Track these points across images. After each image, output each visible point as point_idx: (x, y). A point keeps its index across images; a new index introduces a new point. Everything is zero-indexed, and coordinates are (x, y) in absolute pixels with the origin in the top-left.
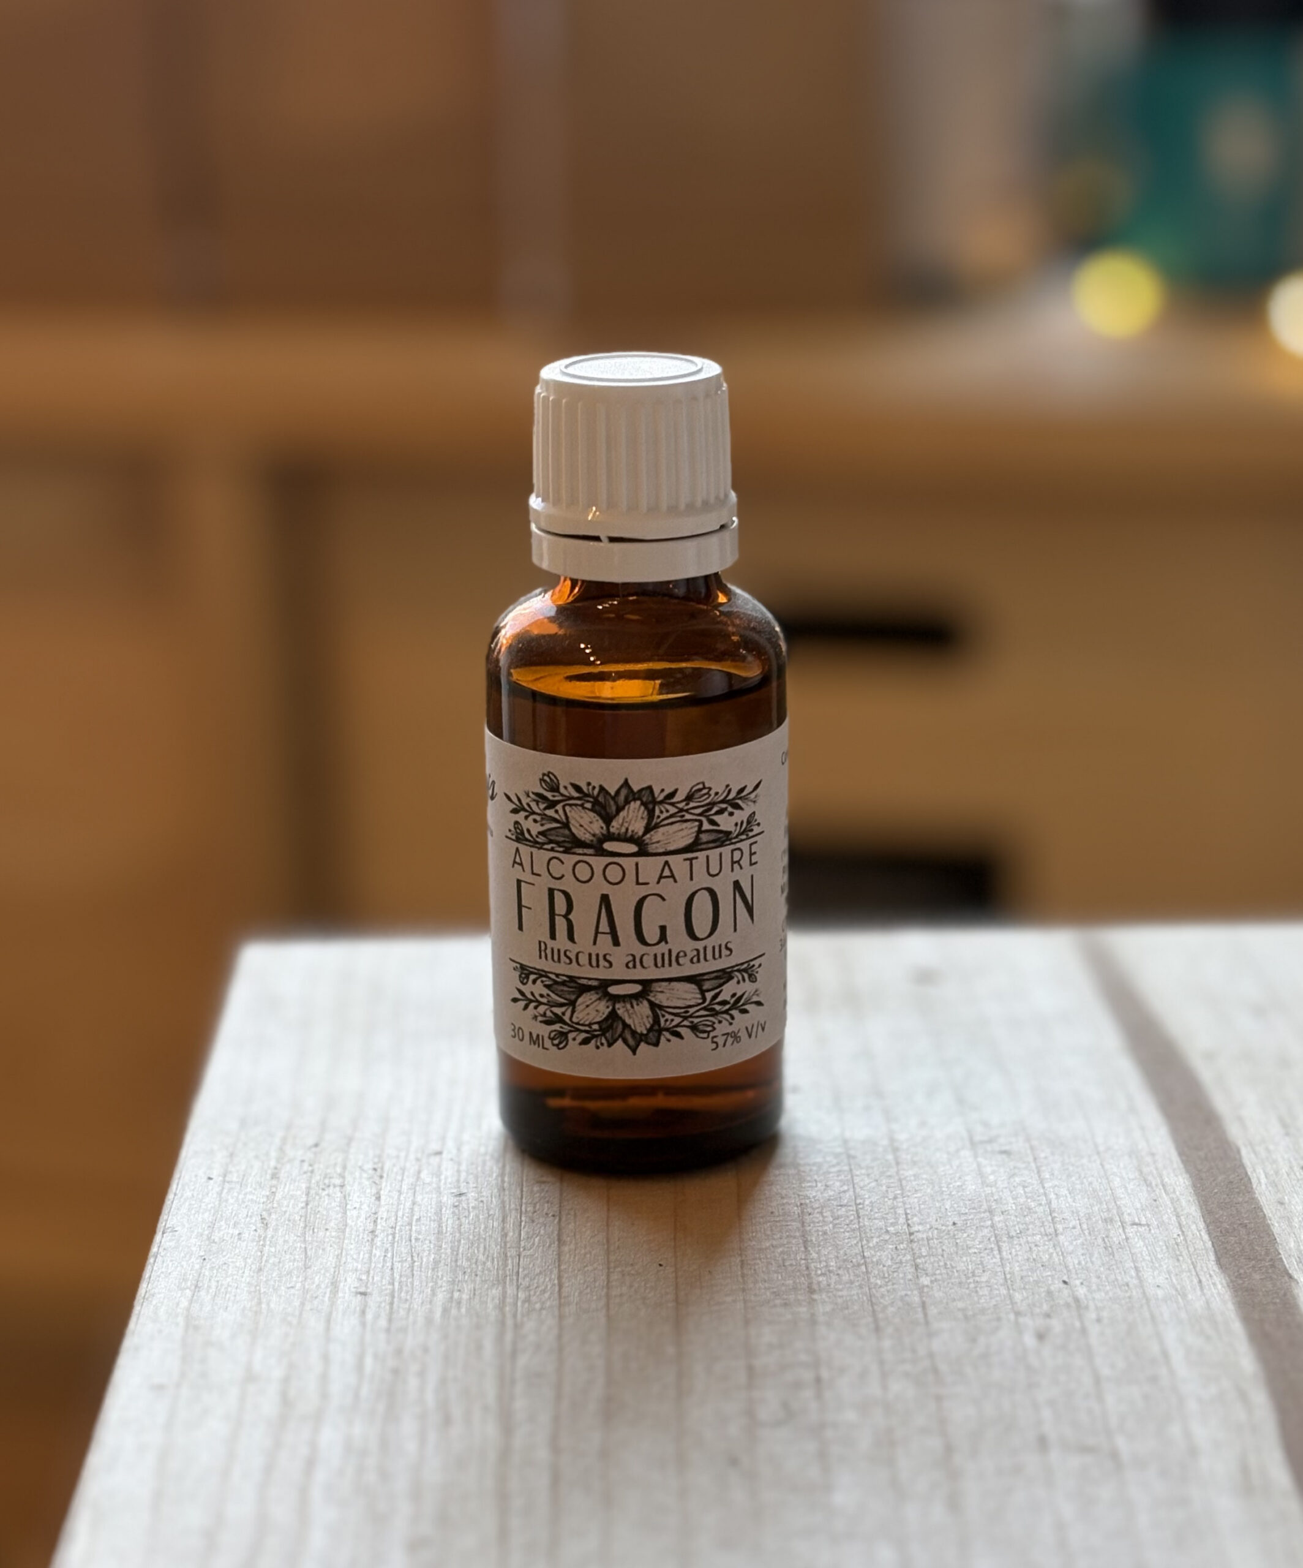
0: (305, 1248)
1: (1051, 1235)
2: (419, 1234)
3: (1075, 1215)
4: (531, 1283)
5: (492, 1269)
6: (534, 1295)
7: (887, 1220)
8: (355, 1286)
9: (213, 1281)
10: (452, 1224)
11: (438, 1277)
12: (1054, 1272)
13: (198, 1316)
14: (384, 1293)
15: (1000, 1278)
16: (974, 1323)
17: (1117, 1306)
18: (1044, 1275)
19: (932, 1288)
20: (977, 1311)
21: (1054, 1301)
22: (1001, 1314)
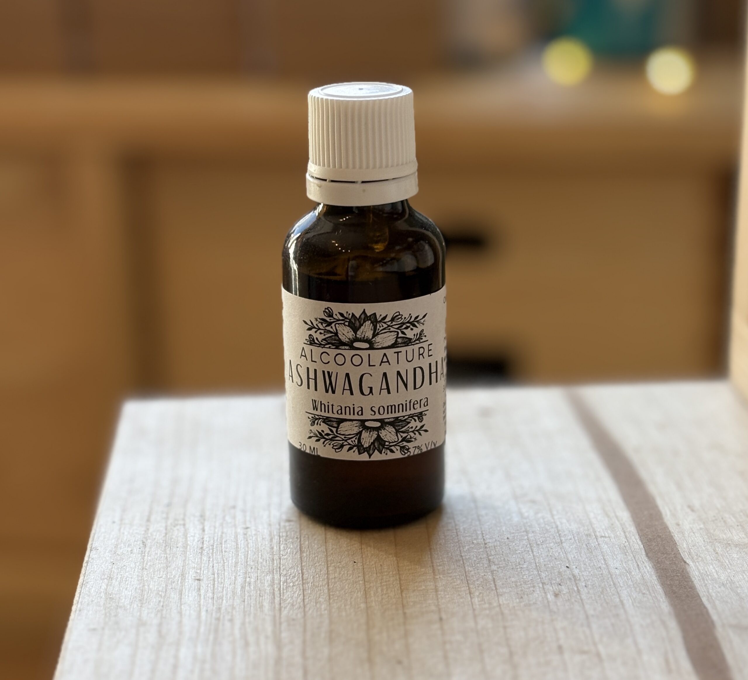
0: (167, 557)
1: (559, 543)
2: (226, 549)
3: (571, 532)
4: (287, 573)
5: (266, 565)
6: (289, 578)
7: (472, 537)
8: (194, 576)
9: (119, 574)
10: (244, 543)
11: (237, 570)
12: (561, 562)
13: (112, 593)
14: (209, 579)
15: (534, 565)
16: (521, 589)
17: (595, 579)
18: (556, 563)
19: (498, 571)
20: (522, 583)
21: (562, 576)
22: (535, 584)
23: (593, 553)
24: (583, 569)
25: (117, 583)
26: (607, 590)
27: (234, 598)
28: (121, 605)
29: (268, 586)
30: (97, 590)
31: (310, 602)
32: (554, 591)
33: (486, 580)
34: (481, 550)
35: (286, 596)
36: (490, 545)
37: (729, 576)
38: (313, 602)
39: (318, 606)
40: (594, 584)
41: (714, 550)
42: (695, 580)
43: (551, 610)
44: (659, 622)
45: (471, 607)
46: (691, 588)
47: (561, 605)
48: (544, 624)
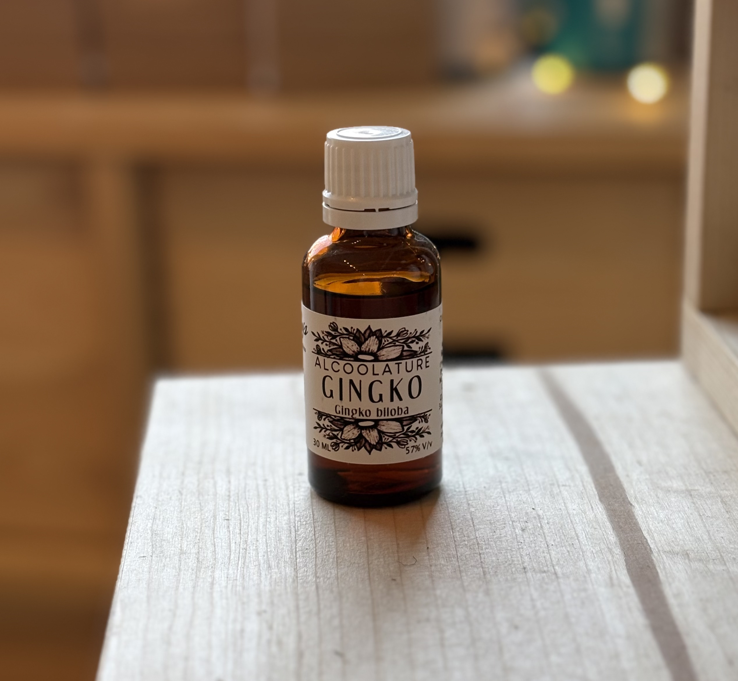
0: (200, 503)
1: (527, 491)
2: (249, 497)
3: (538, 482)
4: (301, 515)
6: (302, 519)
7: (455, 486)
8: (224, 517)
9: (161, 516)
10: (264, 492)
11: (259, 512)
12: (528, 505)
13: (156, 530)
14: (237, 519)
15: (506, 508)
16: (494, 525)
17: (556, 517)
18: (524, 507)
19: (475, 512)
20: (495, 521)
21: (528, 516)
22: (506, 522)
23: (554, 498)
24: (546, 510)
25: (160, 522)
26: (565, 526)
27: (257, 533)
28: (165, 538)
29: (286, 524)
30: (144, 528)
31: (320, 536)
32: (521, 527)
33: (466, 519)
34: (462, 496)
35: (300, 532)
36: (469, 492)
37: (667, 515)
38: (323, 536)
39: (326, 539)
40: (555, 522)
41: (657, 495)
42: (639, 518)
43: (518, 541)
44: (606, 549)
45: (453, 539)
46: (634, 524)
47: (526, 538)
48: (512, 551)
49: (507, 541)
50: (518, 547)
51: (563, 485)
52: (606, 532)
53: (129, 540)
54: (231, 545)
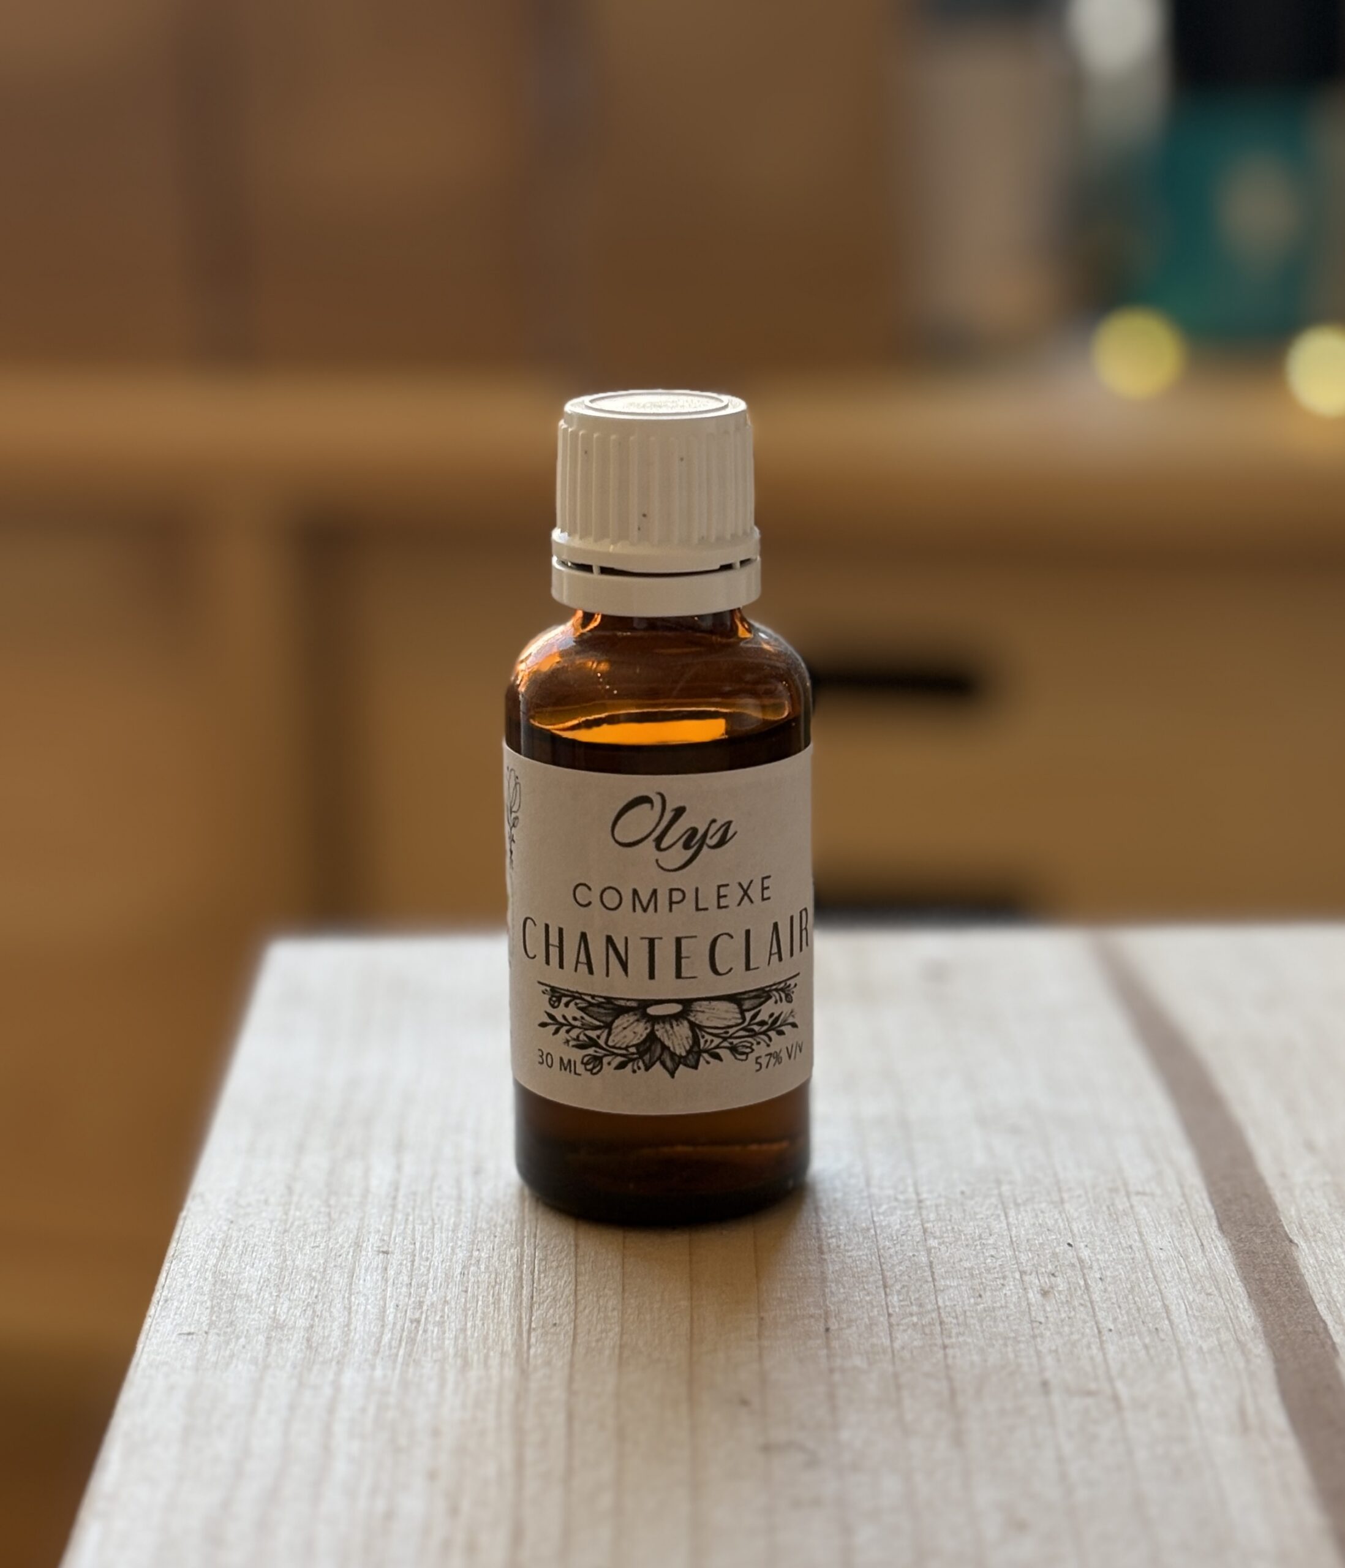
1: (1057, 1202)
3: (1081, 1185)
6: (551, 1255)
7: (896, 1188)
8: (378, 1246)
12: (1059, 1236)
13: (225, 1273)
14: (406, 1252)
15: (1007, 1241)
16: (980, 1280)
17: (1120, 1266)
18: (1050, 1238)
19: (939, 1249)
20: (983, 1270)
21: (1058, 1261)
22: (1007, 1273)
23: (1118, 1221)
24: (1098, 1249)
25: (237, 1255)
26: (1140, 1287)
27: (448, 1286)
28: (242, 1292)
29: (512, 1266)
30: (198, 1266)
31: (587, 1295)
32: (1040, 1286)
33: (916, 1264)
34: (910, 1212)
35: (543, 1283)
36: (928, 1203)
38: (593, 1296)
39: (601, 1302)
40: (1116, 1276)
42: (1307, 1273)
43: (1033, 1319)
44: (1233, 1344)
45: (885, 1311)
46: (1298, 1285)
47: (1051, 1311)
48: (1019, 1342)
49: (1007, 1317)
50: (1032, 1333)
51: (1138, 1193)
52: (1232, 1303)
53: (161, 1294)
54: (388, 1312)
